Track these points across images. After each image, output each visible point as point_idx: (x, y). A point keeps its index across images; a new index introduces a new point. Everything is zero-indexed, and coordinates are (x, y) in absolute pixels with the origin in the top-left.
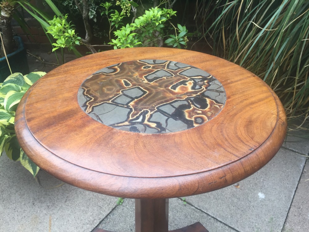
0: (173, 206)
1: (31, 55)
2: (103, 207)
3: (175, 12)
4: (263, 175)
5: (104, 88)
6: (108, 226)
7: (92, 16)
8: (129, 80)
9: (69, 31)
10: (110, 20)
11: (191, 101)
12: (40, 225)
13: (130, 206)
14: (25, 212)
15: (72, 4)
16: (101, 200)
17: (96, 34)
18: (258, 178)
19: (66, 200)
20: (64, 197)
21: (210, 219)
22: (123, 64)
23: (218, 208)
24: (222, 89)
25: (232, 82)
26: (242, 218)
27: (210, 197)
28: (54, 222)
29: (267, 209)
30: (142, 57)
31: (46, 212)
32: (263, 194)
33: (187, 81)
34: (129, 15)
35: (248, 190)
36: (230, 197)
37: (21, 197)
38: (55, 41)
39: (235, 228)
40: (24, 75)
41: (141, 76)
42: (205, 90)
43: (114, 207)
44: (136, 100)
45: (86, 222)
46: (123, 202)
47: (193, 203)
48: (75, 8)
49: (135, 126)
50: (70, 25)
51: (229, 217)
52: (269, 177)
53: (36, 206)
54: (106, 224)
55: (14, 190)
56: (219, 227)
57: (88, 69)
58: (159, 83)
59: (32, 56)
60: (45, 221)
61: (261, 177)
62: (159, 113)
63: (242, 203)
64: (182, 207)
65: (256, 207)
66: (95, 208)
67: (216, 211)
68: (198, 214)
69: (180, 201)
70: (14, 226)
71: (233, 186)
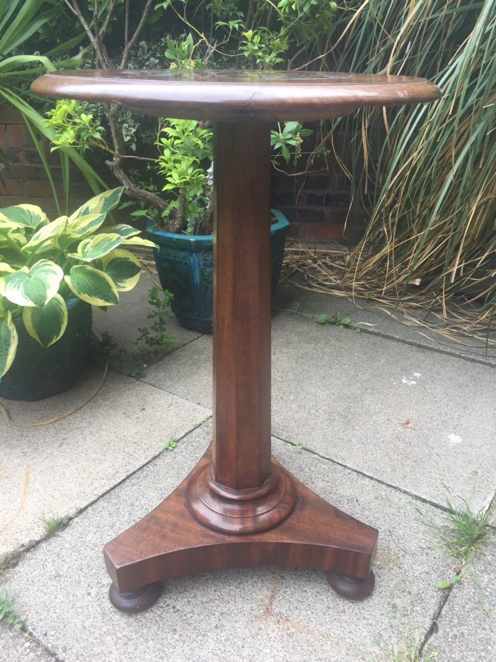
0: (275, 454)
2: (135, 454)
4: (458, 408)
6: (143, 482)
7: (128, 138)
9: (83, 116)
12: (6, 481)
13: (189, 453)
16: (130, 444)
18: (447, 412)
19: (61, 444)
20: (57, 440)
21: (349, 473)
23: (366, 457)
26: (415, 472)
27: (350, 440)
28: (35, 476)
29: (466, 459)
31: (19, 462)
32: (458, 437)
35: (429, 431)
36: (391, 441)
43: (157, 454)
45: (99, 475)
46: (176, 446)
47: (316, 450)
51: (389, 470)
52: (470, 411)
54: (140, 479)
56: (368, 486)
60: (16, 474)
61: (456, 412)
63: (416, 449)
64: (294, 455)
65: (444, 456)
66: (119, 456)
67: (362, 461)
68: (325, 466)
69: (290, 446)
71: (397, 424)
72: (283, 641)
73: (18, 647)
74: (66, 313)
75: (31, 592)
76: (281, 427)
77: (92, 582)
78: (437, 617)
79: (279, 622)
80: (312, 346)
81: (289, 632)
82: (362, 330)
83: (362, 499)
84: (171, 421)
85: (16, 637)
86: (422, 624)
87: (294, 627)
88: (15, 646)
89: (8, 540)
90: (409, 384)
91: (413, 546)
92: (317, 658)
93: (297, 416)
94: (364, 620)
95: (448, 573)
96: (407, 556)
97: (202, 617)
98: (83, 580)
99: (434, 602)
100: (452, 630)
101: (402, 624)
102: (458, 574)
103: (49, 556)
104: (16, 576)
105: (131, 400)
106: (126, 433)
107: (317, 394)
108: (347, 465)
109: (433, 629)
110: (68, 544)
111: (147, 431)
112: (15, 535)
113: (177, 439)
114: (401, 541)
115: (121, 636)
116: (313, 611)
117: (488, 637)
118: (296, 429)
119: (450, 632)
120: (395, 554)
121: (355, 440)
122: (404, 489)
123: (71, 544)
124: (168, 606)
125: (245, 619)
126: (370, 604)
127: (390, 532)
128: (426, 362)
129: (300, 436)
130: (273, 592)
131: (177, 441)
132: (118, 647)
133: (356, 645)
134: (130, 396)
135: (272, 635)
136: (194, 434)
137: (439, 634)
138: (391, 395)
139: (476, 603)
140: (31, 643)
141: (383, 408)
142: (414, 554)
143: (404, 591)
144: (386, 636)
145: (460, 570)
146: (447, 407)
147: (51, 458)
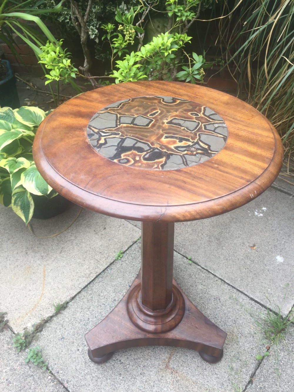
0: (177, 265)
1: (21, 79)
2: (100, 261)
3: (190, 38)
4: (285, 236)
6: (105, 280)
7: (94, 36)
9: (64, 61)
10: (112, 45)
12: (34, 276)
13: (130, 261)
14: (18, 261)
15: (68, 20)
16: (98, 254)
17: (98, 56)
18: (278, 238)
19: (61, 251)
20: (59, 248)
21: (217, 280)
23: (227, 270)
26: (253, 282)
27: (219, 257)
28: (48, 273)
29: (284, 274)
31: (39, 263)
32: (282, 258)
34: (132, 42)
35: (265, 252)
36: (243, 259)
37: (13, 246)
39: (244, 292)
40: (13, 109)
43: (112, 261)
45: (82, 275)
46: (123, 256)
47: (200, 263)
48: (72, 25)
51: (239, 279)
52: (292, 238)
53: (30, 255)
54: (103, 278)
55: (5, 237)
56: (226, 289)
59: (22, 81)
60: (39, 271)
61: (283, 239)
63: (256, 265)
64: (187, 266)
65: (272, 271)
66: (92, 262)
67: (225, 273)
68: (203, 275)
69: (185, 260)
70: (6, 275)
71: (248, 247)
72: (174, 384)
73: (45, 379)
75: (50, 347)
77: (79, 343)
78: (254, 375)
79: (172, 373)
81: (177, 379)
83: (222, 298)
84: (120, 238)
85: (44, 372)
86: (245, 379)
87: (180, 377)
89: (37, 315)
90: (259, 216)
91: (246, 331)
93: (190, 237)
94: (216, 375)
95: (263, 350)
96: (242, 337)
97: (134, 368)
98: (75, 341)
99: (253, 367)
100: (260, 384)
101: (235, 379)
102: (268, 350)
103: (58, 326)
104: (42, 337)
105: (98, 221)
106: (95, 245)
108: (216, 274)
109: (250, 382)
110: (67, 319)
111: (107, 245)
112: (40, 312)
113: (123, 251)
114: (240, 327)
115: (94, 376)
116: (190, 368)
117: (278, 390)
118: (189, 247)
119: (259, 385)
120: (236, 336)
121: (222, 257)
122: (246, 293)
123: (68, 319)
124: (117, 360)
125: (155, 370)
126: (219, 366)
127: (235, 321)
128: (271, 199)
129: (192, 253)
130: (170, 355)
131: (124, 253)
133: (209, 389)
134: (97, 218)
135: (168, 380)
136: (132, 248)
137: (253, 386)
138: (247, 224)
139: (274, 369)
140: (51, 376)
141: (241, 233)
142: (246, 336)
143: (238, 359)
144: (225, 385)
145: (270, 348)
146: (279, 235)
147: (56, 261)
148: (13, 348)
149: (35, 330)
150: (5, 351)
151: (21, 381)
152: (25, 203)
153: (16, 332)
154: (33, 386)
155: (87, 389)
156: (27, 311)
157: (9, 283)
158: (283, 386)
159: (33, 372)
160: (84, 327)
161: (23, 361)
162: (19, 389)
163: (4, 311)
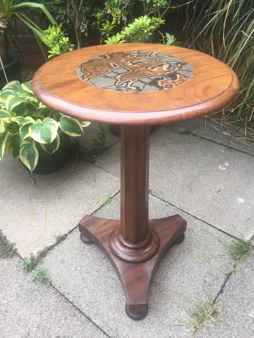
0: (156, 206)
2: (92, 204)
3: (164, 21)
4: (245, 183)
5: (97, 68)
7: (84, 30)
8: (117, 64)
9: (64, 38)
10: (101, 29)
11: (165, 76)
12: (37, 216)
13: (117, 204)
14: (23, 205)
15: (63, 18)
16: (90, 199)
18: (239, 185)
19: (59, 198)
20: (58, 196)
21: (190, 217)
22: (112, 54)
23: (198, 209)
24: (191, 69)
25: (201, 66)
26: (220, 217)
27: (191, 200)
28: (49, 214)
29: (245, 211)
30: (129, 50)
31: (42, 206)
32: (243, 199)
33: (164, 65)
34: (119, 22)
35: (229, 196)
36: (211, 201)
37: (19, 194)
38: (50, 49)
40: (21, 83)
41: (127, 61)
42: (177, 69)
43: (102, 205)
44: (122, 75)
45: (77, 214)
46: (111, 201)
47: (175, 204)
48: (66, 22)
49: (120, 88)
50: (64, 33)
51: (208, 216)
52: (250, 185)
53: (33, 201)
55: (12, 188)
56: (198, 223)
57: (84, 56)
58: (141, 66)
60: (41, 212)
61: (243, 186)
62: (139, 82)
63: (222, 205)
64: (165, 207)
65: (235, 210)
66: (85, 205)
67: (196, 211)
69: (163, 202)
70: (14, 215)
71: (214, 192)
72: (157, 294)
73: (49, 292)
74: (59, 139)
75: (52, 268)
76: (159, 192)
77: (77, 265)
78: (224, 286)
79: (156, 286)
80: (175, 146)
81: (160, 290)
82: (201, 138)
83: (195, 230)
84: (108, 187)
85: (48, 288)
86: (216, 289)
87: (162, 288)
88: (48, 291)
89: (41, 244)
90: (222, 169)
91: (216, 253)
92: (171, 302)
93: (167, 186)
94: (192, 287)
95: (230, 267)
96: (213, 258)
98: (73, 264)
99: (223, 280)
101: (208, 289)
102: (234, 268)
103: (59, 252)
104: (45, 261)
105: (89, 175)
106: (88, 193)
107: (177, 174)
108: (189, 212)
109: (221, 291)
110: (66, 247)
111: (98, 192)
112: (44, 242)
113: (111, 197)
114: (211, 251)
115: (91, 289)
116: (170, 282)
117: (244, 296)
118: (166, 193)
119: (228, 293)
120: (207, 257)
121: (193, 200)
122: (214, 226)
124: (109, 276)
126: (195, 279)
127: (206, 246)
128: (232, 157)
129: (168, 197)
131: (111, 198)
132: (89, 293)
133: (187, 297)
134: (89, 173)
135: (153, 291)
136: (119, 195)
137: (223, 294)
138: (213, 175)
139: (241, 281)
140: (54, 290)
141: (208, 182)
142: (216, 257)
143: (210, 274)
144: (201, 294)
145: (236, 266)
146: (239, 183)
147: (56, 205)
148: (21, 270)
149: (40, 255)
150: (14, 273)
151: (29, 294)
152: (30, 154)
153: (23, 258)
154: (39, 298)
155: (84, 299)
156: (33, 242)
157: (16, 222)
158: (248, 293)
159: (38, 288)
160: (81, 253)
161: (30, 280)
162: (27, 300)
163: (13, 242)
